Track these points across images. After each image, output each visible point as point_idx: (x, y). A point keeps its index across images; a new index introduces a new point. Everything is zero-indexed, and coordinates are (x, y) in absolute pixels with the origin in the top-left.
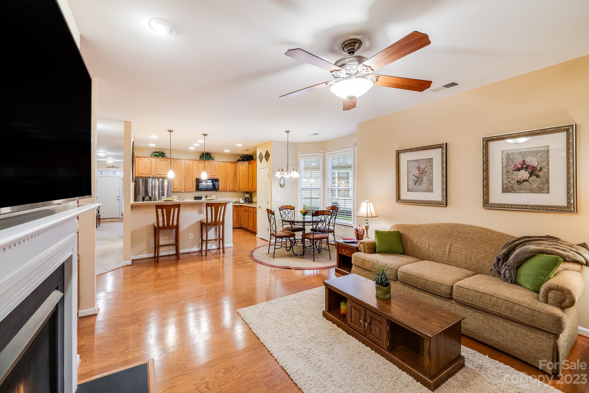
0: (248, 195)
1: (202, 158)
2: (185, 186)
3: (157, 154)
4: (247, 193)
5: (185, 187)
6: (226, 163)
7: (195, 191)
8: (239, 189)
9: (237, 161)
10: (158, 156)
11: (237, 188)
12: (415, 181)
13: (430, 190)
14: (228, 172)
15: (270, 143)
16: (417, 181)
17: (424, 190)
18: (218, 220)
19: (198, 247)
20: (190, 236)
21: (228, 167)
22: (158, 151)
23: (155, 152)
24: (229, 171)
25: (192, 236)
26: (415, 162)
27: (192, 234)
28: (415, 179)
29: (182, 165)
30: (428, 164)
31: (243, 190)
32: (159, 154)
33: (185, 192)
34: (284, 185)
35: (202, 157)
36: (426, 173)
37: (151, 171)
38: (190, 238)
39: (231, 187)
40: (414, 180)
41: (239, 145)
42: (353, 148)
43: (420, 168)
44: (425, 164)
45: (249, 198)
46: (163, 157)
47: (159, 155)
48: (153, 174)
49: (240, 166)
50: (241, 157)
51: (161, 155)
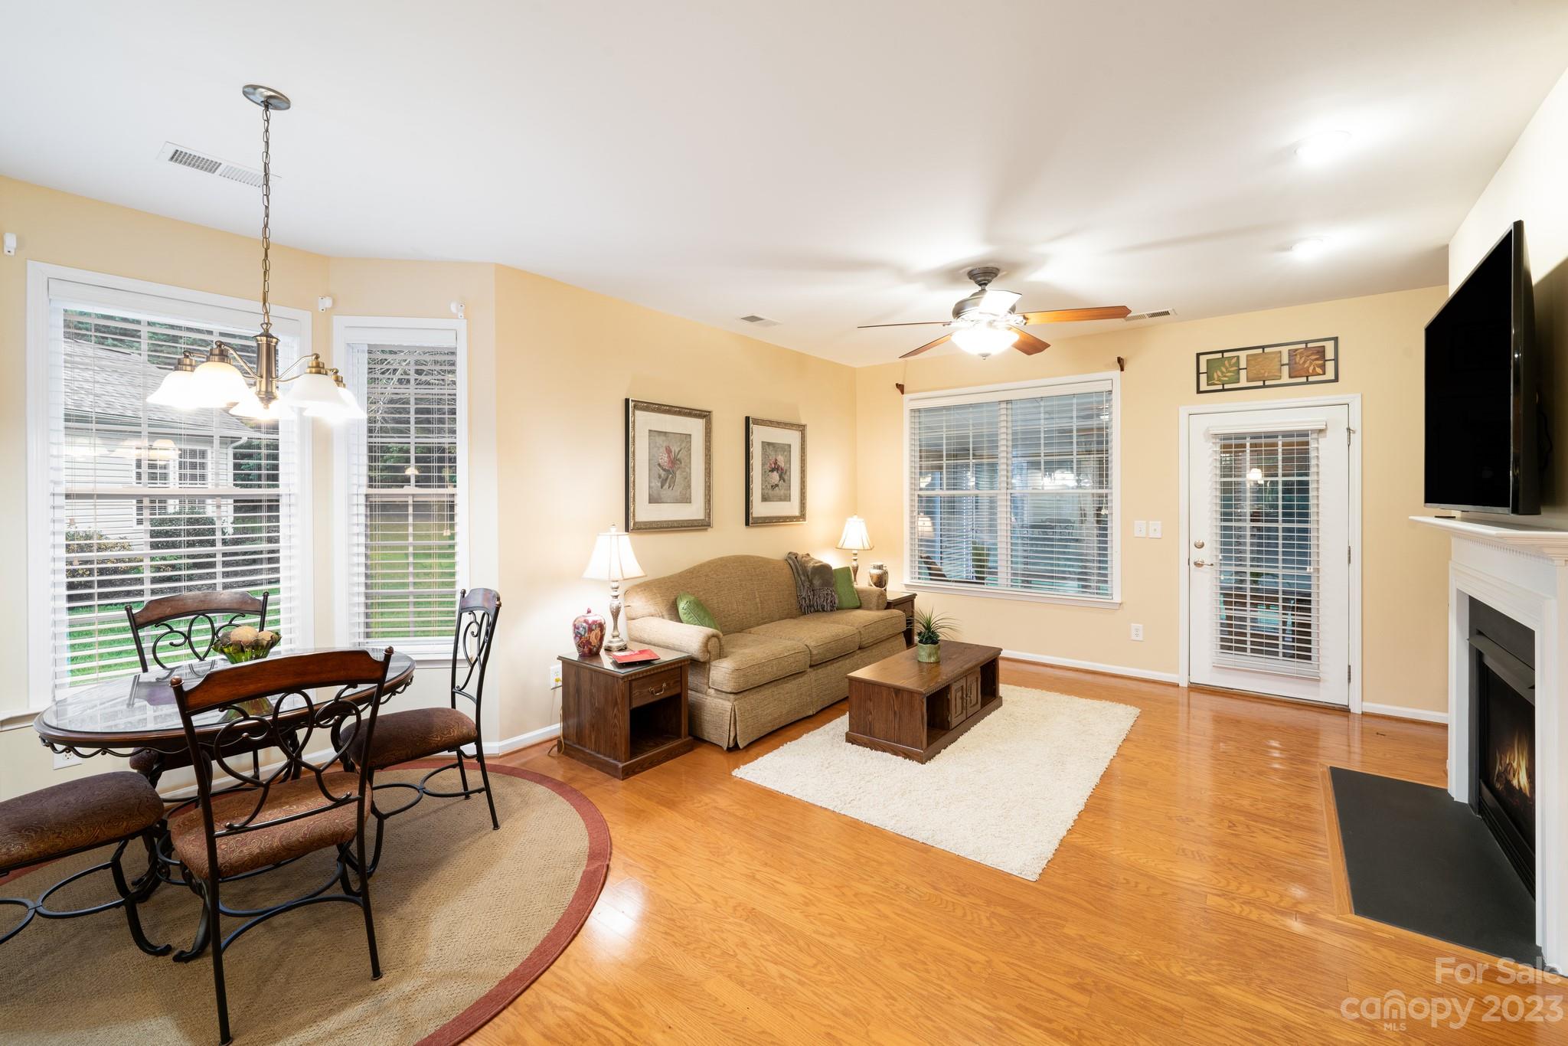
12: (663, 480)
13: (686, 499)
16: (666, 479)
17: (677, 500)
26: (663, 438)
28: (663, 473)
30: (684, 445)
36: (681, 463)
40: (660, 477)
43: (671, 452)
44: (679, 444)
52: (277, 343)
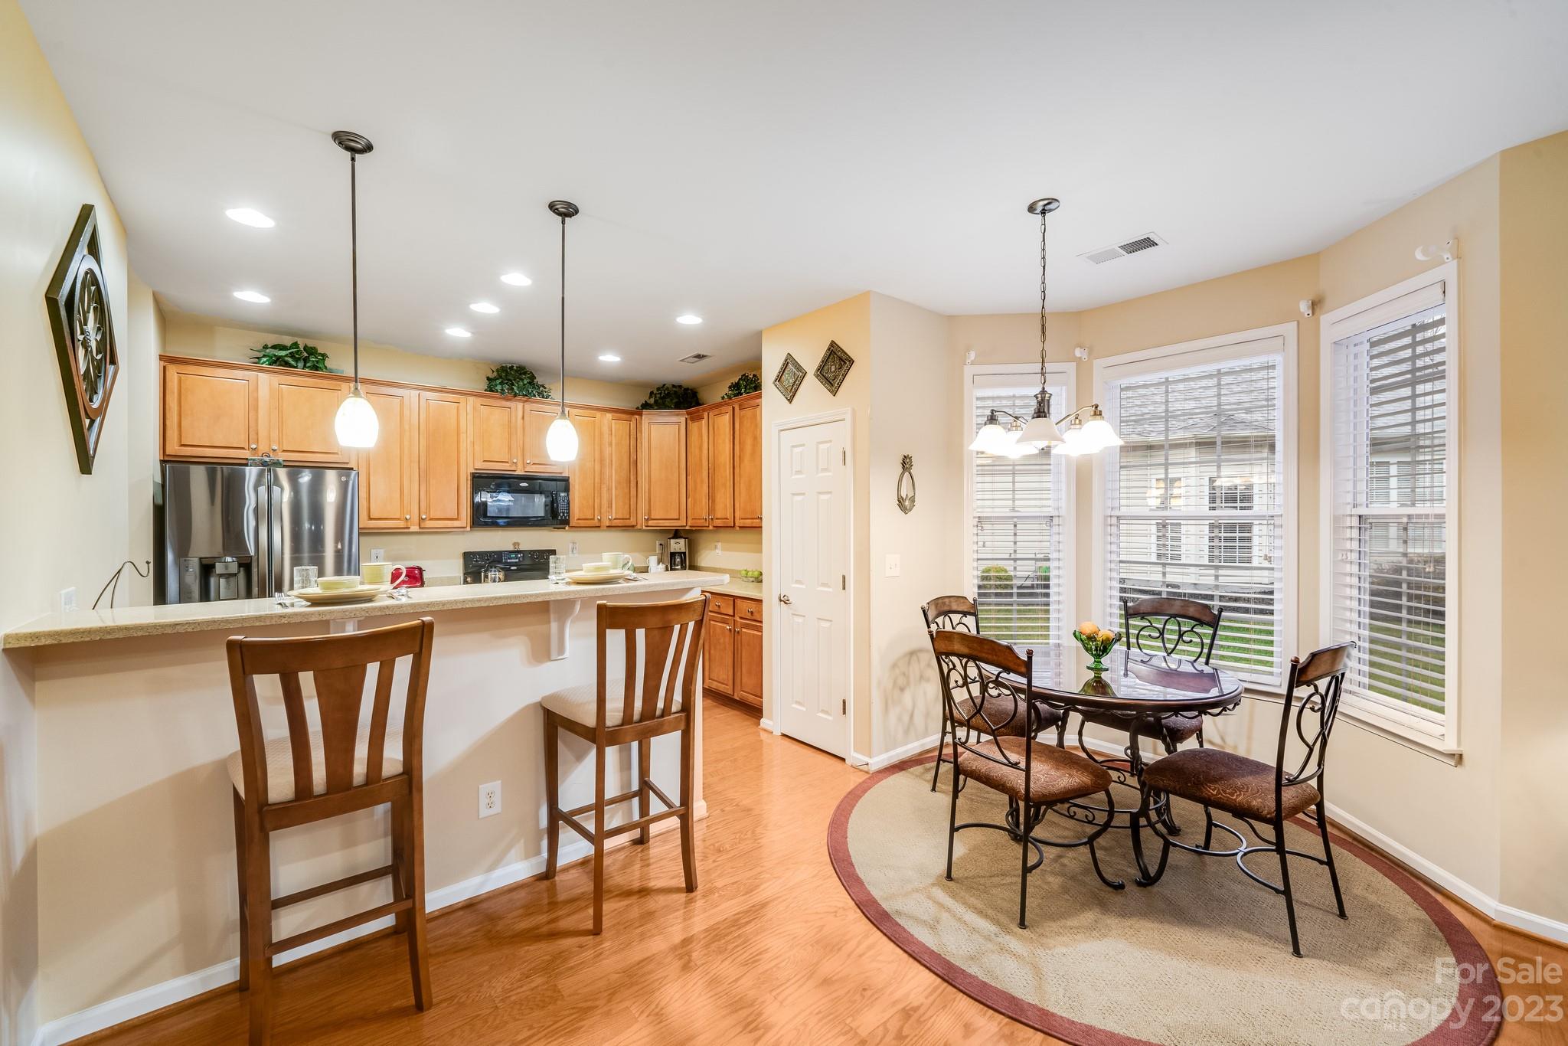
0: (682, 541)
1: (499, 388)
2: (423, 505)
3: (282, 353)
4: (677, 534)
5: (423, 508)
6: (598, 415)
7: (468, 529)
8: (647, 520)
9: (637, 408)
10: (287, 364)
11: (642, 515)
14: (607, 450)
15: (858, 302)
18: (660, 705)
19: (527, 857)
20: (483, 800)
21: (605, 429)
22: (289, 344)
23: (274, 347)
24: (611, 444)
25: (497, 798)
27: (496, 786)
29: (406, 412)
31: (667, 523)
32: (292, 355)
33: (423, 532)
34: (913, 500)
35: (498, 381)
37: (252, 432)
38: (484, 812)
39: (615, 513)
41: (690, 320)
42: (1296, 322)
45: (684, 553)
46: (316, 368)
47: (297, 360)
48: (263, 448)
49: (653, 427)
50: (652, 393)
51: (306, 360)
52: (1050, 397)
